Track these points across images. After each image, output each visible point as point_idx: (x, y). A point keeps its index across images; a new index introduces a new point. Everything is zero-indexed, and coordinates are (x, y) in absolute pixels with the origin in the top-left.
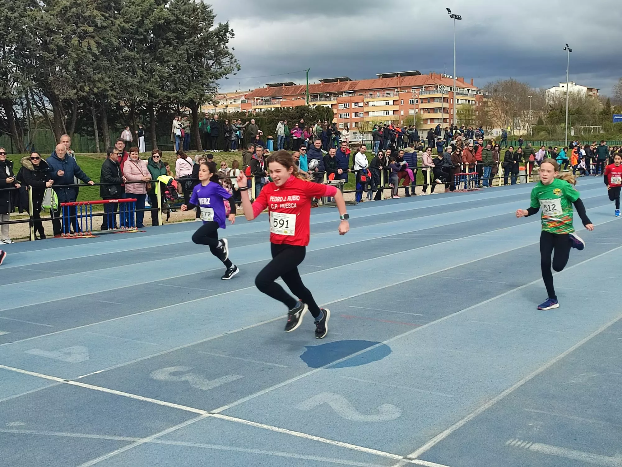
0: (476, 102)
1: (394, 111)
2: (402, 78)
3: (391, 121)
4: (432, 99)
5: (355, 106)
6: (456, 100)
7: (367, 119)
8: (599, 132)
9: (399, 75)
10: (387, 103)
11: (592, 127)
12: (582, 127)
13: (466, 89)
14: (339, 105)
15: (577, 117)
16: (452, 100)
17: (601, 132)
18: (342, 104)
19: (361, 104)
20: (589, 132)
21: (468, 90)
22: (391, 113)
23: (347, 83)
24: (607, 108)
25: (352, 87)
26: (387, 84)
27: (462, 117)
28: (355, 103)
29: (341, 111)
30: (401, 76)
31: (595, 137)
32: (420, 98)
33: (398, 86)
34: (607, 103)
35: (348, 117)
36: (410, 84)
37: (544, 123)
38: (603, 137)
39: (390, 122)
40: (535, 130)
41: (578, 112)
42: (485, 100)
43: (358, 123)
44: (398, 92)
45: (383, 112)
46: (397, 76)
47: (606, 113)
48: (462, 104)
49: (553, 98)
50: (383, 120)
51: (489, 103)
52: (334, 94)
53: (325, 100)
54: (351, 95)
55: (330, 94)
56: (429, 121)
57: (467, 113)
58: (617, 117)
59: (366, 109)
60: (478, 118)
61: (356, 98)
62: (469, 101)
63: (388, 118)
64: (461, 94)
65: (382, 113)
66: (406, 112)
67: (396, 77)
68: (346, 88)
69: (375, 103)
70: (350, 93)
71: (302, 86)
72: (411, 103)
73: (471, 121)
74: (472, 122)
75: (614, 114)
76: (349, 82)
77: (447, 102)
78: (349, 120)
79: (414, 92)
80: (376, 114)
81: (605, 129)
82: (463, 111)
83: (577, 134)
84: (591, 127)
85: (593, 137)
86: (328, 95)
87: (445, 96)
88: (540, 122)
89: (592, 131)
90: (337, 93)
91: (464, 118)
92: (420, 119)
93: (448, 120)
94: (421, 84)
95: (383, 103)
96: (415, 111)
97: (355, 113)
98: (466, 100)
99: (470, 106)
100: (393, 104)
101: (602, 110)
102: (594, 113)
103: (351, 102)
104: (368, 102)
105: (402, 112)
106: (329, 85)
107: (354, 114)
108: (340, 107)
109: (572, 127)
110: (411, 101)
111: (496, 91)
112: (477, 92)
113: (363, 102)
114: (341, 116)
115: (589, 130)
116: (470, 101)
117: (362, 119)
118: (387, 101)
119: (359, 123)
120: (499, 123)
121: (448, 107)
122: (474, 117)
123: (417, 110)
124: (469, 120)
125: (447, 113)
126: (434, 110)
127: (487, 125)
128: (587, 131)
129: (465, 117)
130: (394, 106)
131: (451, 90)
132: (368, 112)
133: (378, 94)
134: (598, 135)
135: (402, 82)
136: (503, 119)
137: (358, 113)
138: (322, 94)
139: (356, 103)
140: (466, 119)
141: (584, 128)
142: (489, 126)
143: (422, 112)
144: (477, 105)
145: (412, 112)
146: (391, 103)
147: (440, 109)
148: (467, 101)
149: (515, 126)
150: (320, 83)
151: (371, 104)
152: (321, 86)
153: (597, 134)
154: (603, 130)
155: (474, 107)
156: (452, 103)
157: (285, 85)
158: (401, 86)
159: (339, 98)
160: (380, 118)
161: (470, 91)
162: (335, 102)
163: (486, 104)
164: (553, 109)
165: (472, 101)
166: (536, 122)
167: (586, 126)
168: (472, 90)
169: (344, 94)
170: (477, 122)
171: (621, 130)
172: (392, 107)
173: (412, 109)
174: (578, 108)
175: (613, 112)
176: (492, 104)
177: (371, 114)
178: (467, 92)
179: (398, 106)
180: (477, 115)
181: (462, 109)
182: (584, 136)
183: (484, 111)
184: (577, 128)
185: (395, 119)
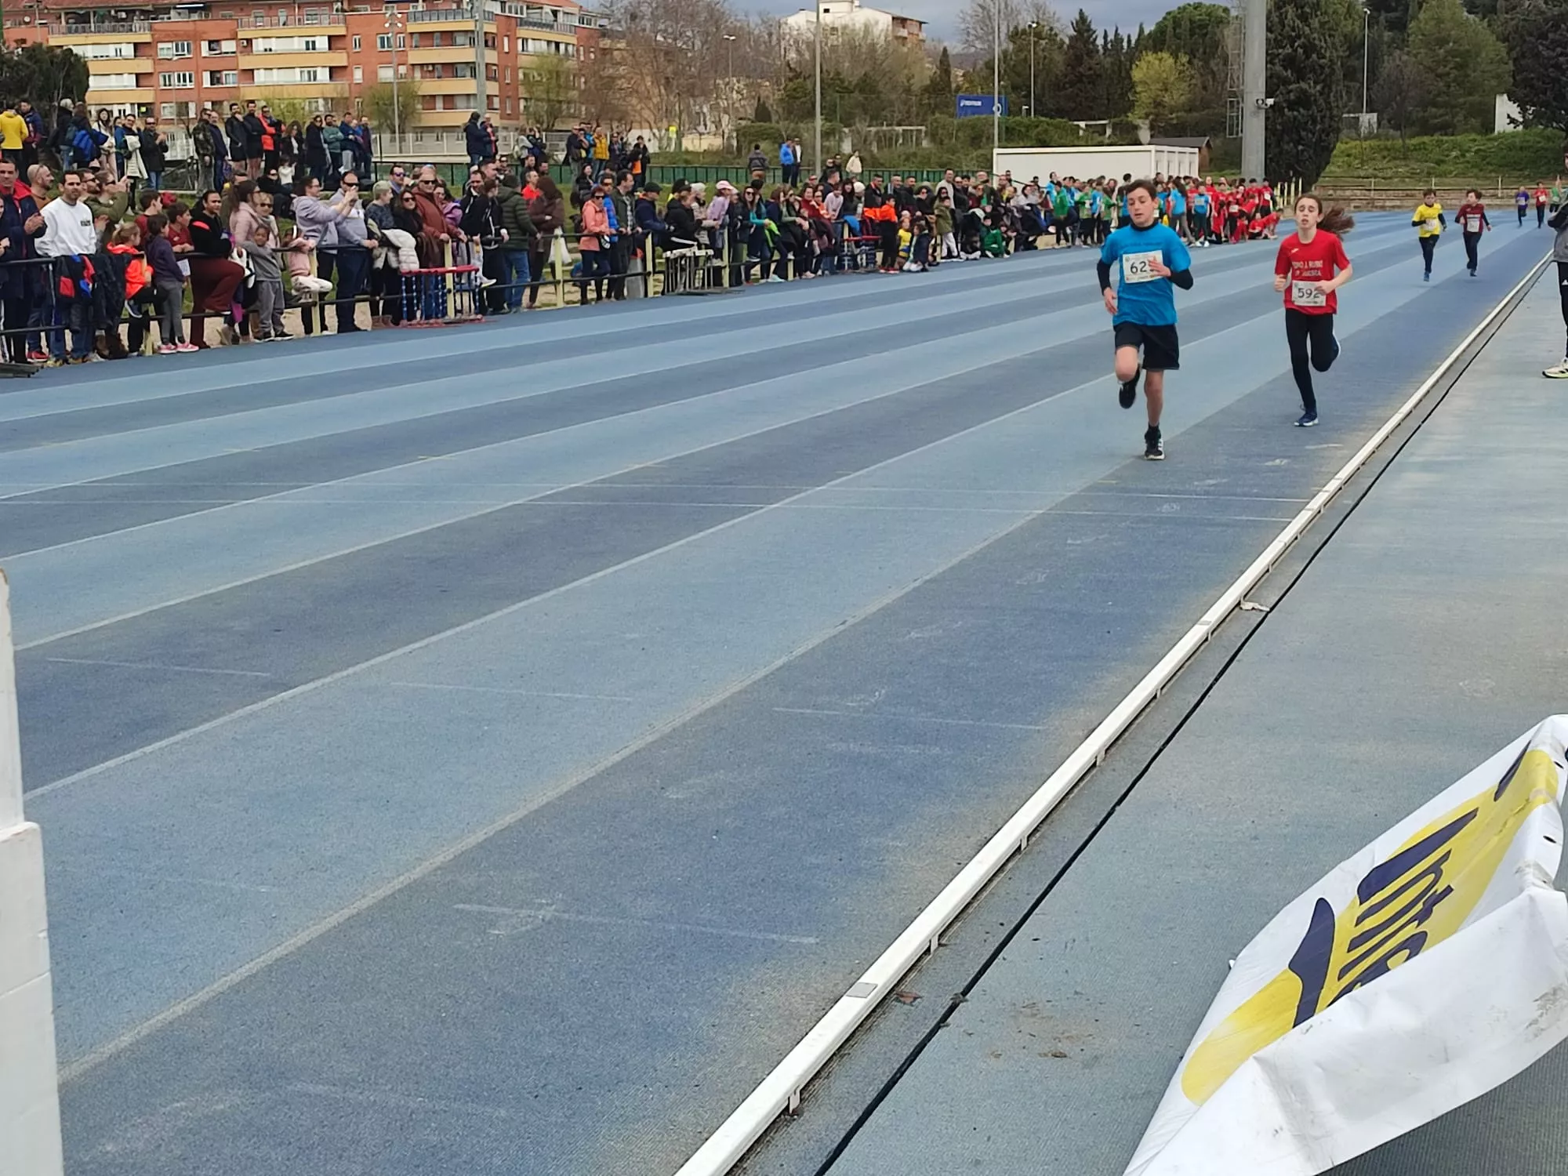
0: (578, 50)
1: (331, 69)
3: (325, 99)
4: (448, 37)
5: (211, 49)
6: (520, 41)
7: (248, 92)
8: (918, 144)
10: (311, 46)
11: (900, 129)
12: (873, 129)
13: (547, 9)
14: (160, 45)
15: (861, 98)
16: (506, 40)
17: (925, 143)
18: (169, 45)
19: (228, 46)
20: (890, 145)
21: (555, 13)
22: (323, 75)
24: (940, 76)
27: (539, 92)
28: (210, 42)
29: (166, 66)
31: (907, 159)
32: (409, 31)
34: (941, 62)
35: (189, 85)
37: (774, 118)
38: (929, 159)
39: (321, 102)
40: (744, 135)
41: (866, 86)
42: (606, 43)
43: (221, 102)
44: (343, 10)
45: (298, 70)
47: (940, 89)
48: (536, 54)
49: (796, 42)
50: (298, 95)
51: (616, 53)
52: (143, 12)
53: (115, 30)
54: (195, 17)
55: (131, 13)
56: (439, 104)
57: (554, 81)
58: (968, 103)
59: (245, 62)
60: (586, 97)
61: (213, 26)
62: (557, 44)
63: (313, 92)
64: (535, 24)
65: (296, 76)
66: (370, 75)
69: (274, 44)
70: (192, 10)
72: (383, 46)
73: (564, 106)
74: (569, 108)
75: (960, 94)
77: (494, 47)
78: (195, 93)
79: (389, 12)
80: (276, 77)
81: (933, 136)
82: (540, 75)
84: (897, 128)
85: (903, 157)
86: (124, 15)
87: (484, 28)
88: (762, 113)
89: (901, 141)
90: (150, 8)
91: (544, 96)
92: (415, 96)
93: (496, 102)
95: (298, 44)
96: (396, 71)
97: (212, 73)
98: (549, 42)
99: (560, 60)
100: (330, 48)
101: (928, 82)
102: (908, 91)
103: (196, 37)
104: (249, 41)
105: (358, 75)
107: (207, 76)
108: (162, 55)
109: (846, 130)
110: (382, 39)
111: (633, 17)
112: (581, 20)
113: (234, 38)
114: (167, 80)
115: (891, 139)
116: (562, 47)
117: (235, 92)
118: (311, 39)
119: (225, 103)
120: (646, 113)
121: (496, 62)
122: (574, 94)
123: (402, 70)
124: (560, 102)
125: (495, 79)
126: (451, 69)
127: (611, 120)
128: (887, 141)
129: (548, 92)
130: (331, 55)
131: (503, 10)
132: (252, 70)
133: (281, 14)
134: (915, 155)
136: (656, 100)
137: (220, 71)
138: (103, 12)
139: (213, 44)
140: (549, 100)
141: (877, 133)
142: (620, 121)
143: (418, 74)
144: (582, 58)
145: (386, 74)
146: (322, 43)
147: (472, 67)
148: (553, 45)
149: (695, 123)
151: (259, 45)
153: (913, 149)
154: (928, 138)
155: (572, 64)
156: (506, 50)
159: (160, 24)
160: (291, 89)
161: (560, 15)
162: (146, 38)
163: (608, 57)
164: (798, 76)
165: (567, 44)
166: (750, 112)
167: (885, 128)
168: (565, 13)
169: (173, 13)
170: (583, 108)
171: (979, 139)
172: (325, 57)
173: (388, 64)
174: (865, 75)
175: (958, 88)
176: (623, 58)
177: (260, 77)
178: (553, 18)
179: (345, 55)
180: (583, 86)
181: (536, 69)
182: (878, 156)
183: (601, 78)
184: (859, 133)
185: (335, 95)
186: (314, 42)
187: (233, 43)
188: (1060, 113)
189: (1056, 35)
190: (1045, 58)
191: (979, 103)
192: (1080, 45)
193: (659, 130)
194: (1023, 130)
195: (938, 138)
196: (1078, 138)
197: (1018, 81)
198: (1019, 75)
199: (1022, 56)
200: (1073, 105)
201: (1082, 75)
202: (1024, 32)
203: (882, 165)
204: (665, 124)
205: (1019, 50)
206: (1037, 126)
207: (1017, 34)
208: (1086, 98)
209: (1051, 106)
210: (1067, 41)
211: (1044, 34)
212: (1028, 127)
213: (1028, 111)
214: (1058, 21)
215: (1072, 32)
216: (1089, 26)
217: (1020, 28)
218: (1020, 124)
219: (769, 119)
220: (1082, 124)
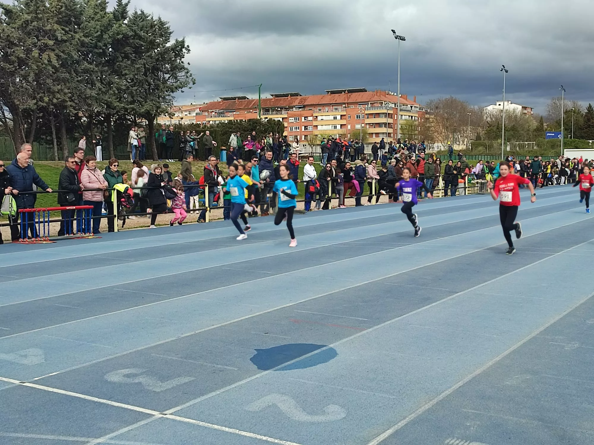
0: (418, 119)
1: (341, 125)
2: (350, 94)
3: (339, 134)
4: (378, 115)
5: (305, 119)
6: (400, 116)
7: (316, 132)
8: (533, 148)
9: (346, 92)
10: (335, 118)
11: (527, 143)
12: (517, 143)
13: (409, 106)
14: (290, 118)
15: (512, 133)
16: (396, 115)
17: (535, 148)
18: (292, 118)
19: (310, 118)
20: (523, 148)
21: (411, 107)
22: (339, 127)
23: (297, 98)
24: (540, 126)
25: (302, 102)
26: (335, 100)
27: (406, 131)
28: (305, 117)
29: (292, 124)
30: (349, 92)
31: (529, 152)
32: (366, 113)
33: (346, 101)
34: (540, 121)
35: (298, 130)
36: (356, 100)
37: (482, 139)
38: (537, 152)
39: (338, 135)
40: (474, 145)
41: (514, 129)
42: (427, 116)
43: (307, 136)
44: (345, 107)
45: (331, 126)
46: (345, 93)
47: (539, 130)
48: (405, 120)
49: (490, 115)
50: (331, 133)
51: (430, 119)
52: (285, 108)
53: (277, 114)
54: (301, 110)
55: (281, 108)
56: (374, 135)
57: (410, 128)
58: (550, 134)
59: (315, 123)
60: (420, 133)
61: (306, 112)
62: (412, 117)
63: (335, 132)
64: (405, 110)
65: (330, 127)
66: (353, 126)
67: (343, 93)
68: (296, 103)
69: (324, 118)
70: (300, 108)
71: (254, 100)
72: (357, 118)
73: (413, 136)
74: (415, 137)
75: (547, 131)
76: (299, 97)
77: (392, 118)
78: (299, 133)
79: (360, 107)
80: (325, 128)
81: (538, 146)
82: (406, 126)
83: (512, 150)
84: (525, 143)
85: (526, 152)
86: (279, 109)
87: (389, 112)
88: (478, 138)
89: (527, 147)
90: (287, 107)
91: (407, 133)
92: (366, 133)
93: (392, 135)
94: (367, 101)
95: (332, 118)
96: (361, 126)
97: (305, 127)
98: (409, 116)
99: (413, 122)
100: (341, 119)
101: (536, 128)
102: (529, 130)
103: (301, 116)
104: (317, 117)
105: (349, 127)
106: (280, 100)
107: (303, 127)
108: (290, 121)
109: (508, 143)
110: (357, 116)
111: (437, 108)
112: (420, 109)
113: (312, 116)
114: (291, 129)
115: (524, 146)
116: (413, 117)
117: (312, 132)
118: (335, 116)
119: (309, 136)
120: (440, 138)
121: (392, 122)
122: (417, 132)
123: (363, 125)
125: (392, 128)
126: (379, 125)
127: (428, 140)
128: (522, 147)
130: (342, 121)
131: (395, 106)
132: (317, 126)
133: (327, 109)
134: (532, 151)
135: (349, 98)
136: (443, 134)
137: (307, 126)
138: (273, 108)
139: (306, 118)
140: (409, 134)
141: (519, 144)
142: (431, 140)
143: (368, 126)
144: (420, 121)
145: (358, 127)
146: (339, 117)
147: (385, 124)
148: (410, 117)
149: (455, 141)
150: (272, 97)
151: (319, 118)
152: (273, 100)
153: (531, 149)
154: (536, 146)
155: (417, 123)
156: (396, 118)
157: (238, 99)
158: (348, 102)
159: (289, 112)
160: (328, 131)
161: (413, 108)
162: (286, 116)
163: (428, 121)
164: (490, 126)
165: (415, 117)
166: (474, 138)
167: (521, 142)
168: (415, 107)
169: (294, 108)
170: (419, 137)
171: (554, 145)
172: (339, 121)
173: (359, 123)
174: (514, 125)
175: (546, 130)
176: (433, 121)
177: (319, 128)
178: (410, 108)
179: (345, 121)
180: (419, 130)
181: (405, 125)
182: (519, 151)
183: (426, 127)
184: (512, 144)
185: (342, 133)
186: (336, 117)
187: (312, 117)
188: (583, 138)
189: (580, 112)
190: (576, 120)
191: (553, 134)
192: (589, 115)
193: (444, 143)
194: (570, 143)
195: (540, 146)
196: (589, 146)
197: (567, 127)
198: (567, 125)
199: (569, 119)
200: (586, 135)
201: (590, 125)
202: (569, 111)
203: (520, 154)
204: (446, 142)
205: (568, 117)
206: (574, 142)
207: (567, 112)
208: (591, 133)
209: (578, 135)
210: (585, 114)
211: (576, 112)
212: (571, 142)
213: (571, 137)
214: (582, 107)
215: (586, 111)
216: (592, 109)
217: (568, 110)
218: (568, 141)
219: (481, 140)
220: (591, 141)
